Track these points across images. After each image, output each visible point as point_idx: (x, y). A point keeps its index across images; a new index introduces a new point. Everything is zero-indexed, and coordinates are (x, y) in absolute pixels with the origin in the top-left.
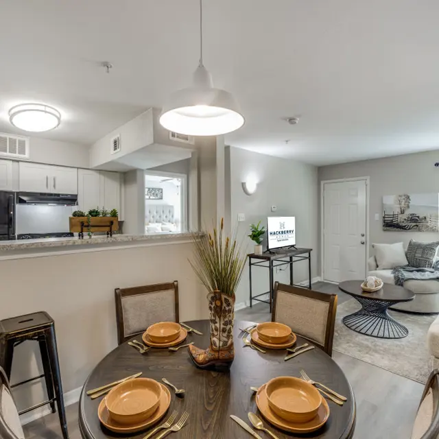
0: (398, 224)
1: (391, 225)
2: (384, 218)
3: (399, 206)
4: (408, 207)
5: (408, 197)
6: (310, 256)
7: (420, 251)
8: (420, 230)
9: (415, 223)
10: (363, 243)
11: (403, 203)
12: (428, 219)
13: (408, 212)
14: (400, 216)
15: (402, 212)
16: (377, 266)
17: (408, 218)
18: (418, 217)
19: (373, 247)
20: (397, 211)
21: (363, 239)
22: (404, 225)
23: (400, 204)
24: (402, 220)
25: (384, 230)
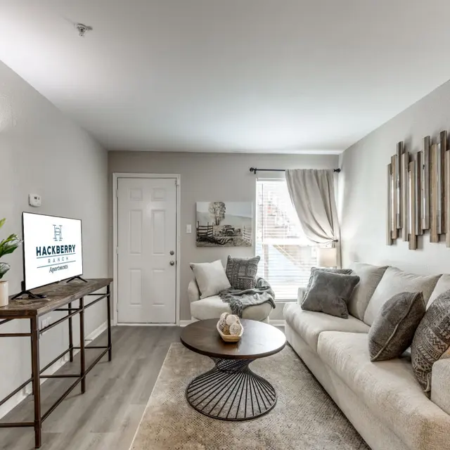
0: (213, 238)
1: (205, 239)
2: (198, 229)
3: (213, 215)
4: (224, 217)
5: (223, 205)
6: (108, 292)
7: (242, 269)
8: (235, 245)
9: (231, 236)
10: (172, 264)
11: (218, 212)
12: (242, 232)
13: (223, 223)
14: (215, 227)
15: (217, 224)
16: (200, 294)
17: (224, 230)
18: (233, 229)
19: (192, 268)
20: (212, 222)
21: (172, 258)
22: (219, 238)
23: (215, 213)
24: (217, 233)
25: (198, 246)
